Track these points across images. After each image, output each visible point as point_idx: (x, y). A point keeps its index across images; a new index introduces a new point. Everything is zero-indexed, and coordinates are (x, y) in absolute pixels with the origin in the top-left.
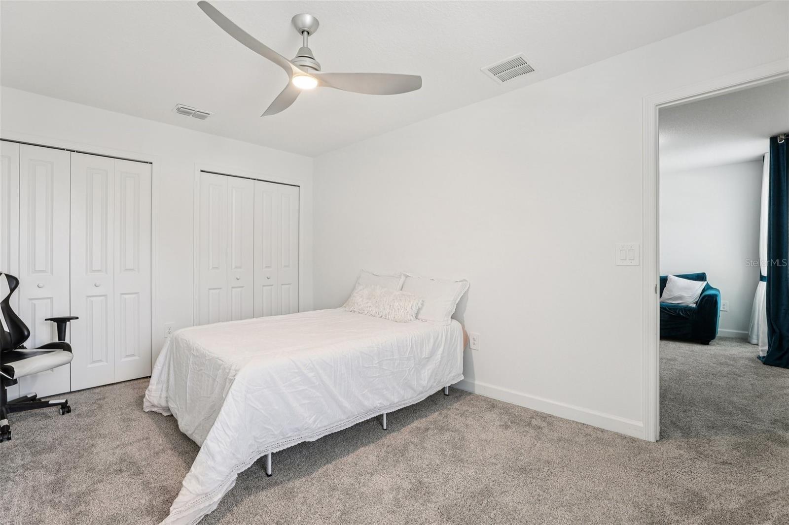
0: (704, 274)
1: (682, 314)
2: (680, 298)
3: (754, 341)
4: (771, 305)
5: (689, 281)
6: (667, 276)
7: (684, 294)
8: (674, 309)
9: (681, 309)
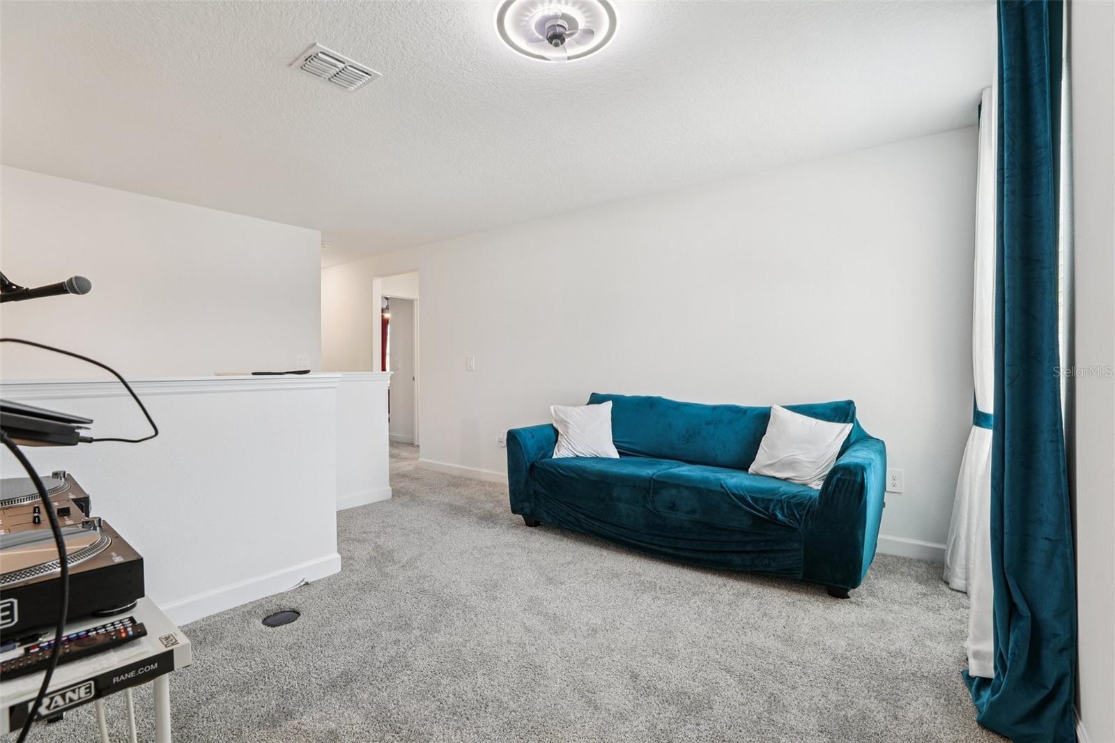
0: (850, 403)
1: (780, 516)
2: (791, 464)
3: (958, 583)
4: (1006, 522)
5: (813, 421)
6: (770, 408)
7: (801, 456)
8: (763, 500)
9: (780, 501)
